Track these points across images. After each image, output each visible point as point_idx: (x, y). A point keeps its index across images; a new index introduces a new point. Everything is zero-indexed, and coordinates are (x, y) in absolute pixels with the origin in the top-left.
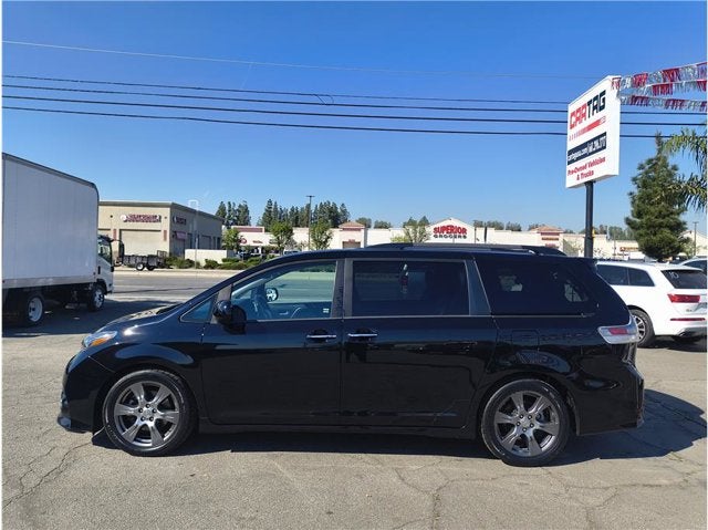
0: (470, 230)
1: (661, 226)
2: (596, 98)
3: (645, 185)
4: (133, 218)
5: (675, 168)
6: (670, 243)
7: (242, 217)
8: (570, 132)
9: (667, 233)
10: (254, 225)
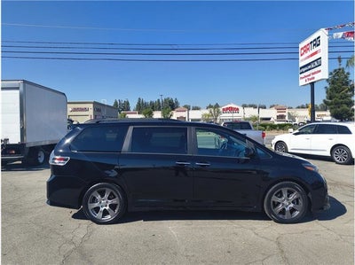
0: (241, 109)
1: (342, 103)
2: (315, 40)
3: (333, 83)
4: (75, 110)
5: (348, 74)
6: (347, 112)
7: (126, 107)
8: (301, 58)
9: (345, 106)
10: (132, 111)
